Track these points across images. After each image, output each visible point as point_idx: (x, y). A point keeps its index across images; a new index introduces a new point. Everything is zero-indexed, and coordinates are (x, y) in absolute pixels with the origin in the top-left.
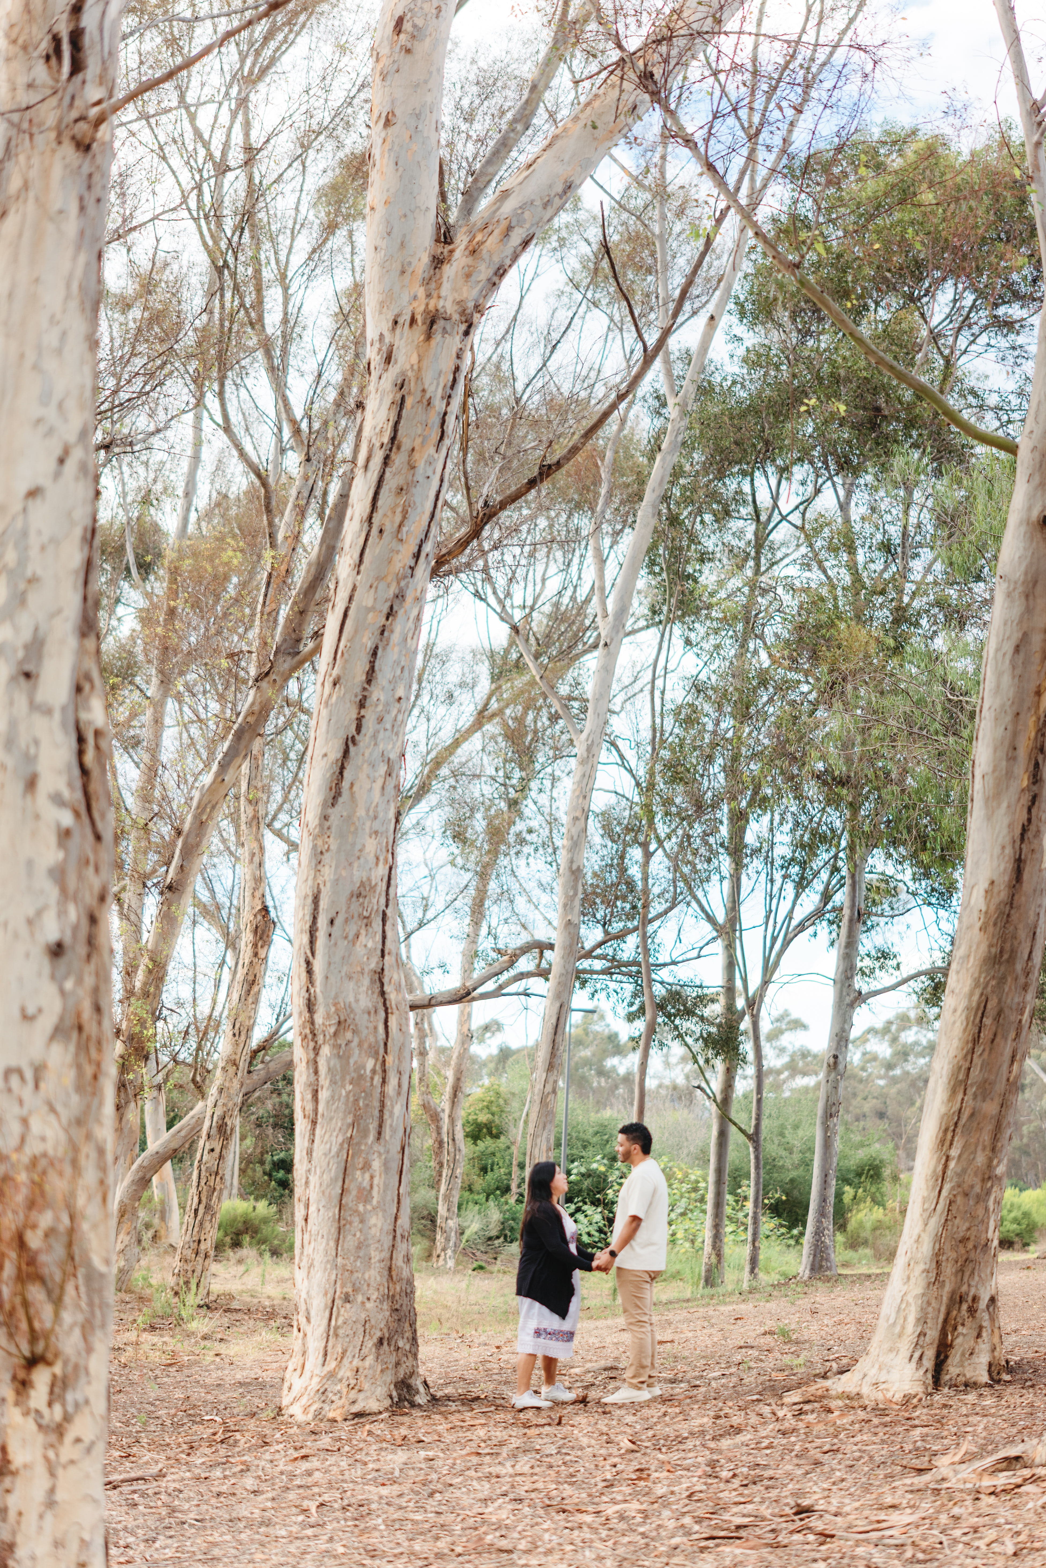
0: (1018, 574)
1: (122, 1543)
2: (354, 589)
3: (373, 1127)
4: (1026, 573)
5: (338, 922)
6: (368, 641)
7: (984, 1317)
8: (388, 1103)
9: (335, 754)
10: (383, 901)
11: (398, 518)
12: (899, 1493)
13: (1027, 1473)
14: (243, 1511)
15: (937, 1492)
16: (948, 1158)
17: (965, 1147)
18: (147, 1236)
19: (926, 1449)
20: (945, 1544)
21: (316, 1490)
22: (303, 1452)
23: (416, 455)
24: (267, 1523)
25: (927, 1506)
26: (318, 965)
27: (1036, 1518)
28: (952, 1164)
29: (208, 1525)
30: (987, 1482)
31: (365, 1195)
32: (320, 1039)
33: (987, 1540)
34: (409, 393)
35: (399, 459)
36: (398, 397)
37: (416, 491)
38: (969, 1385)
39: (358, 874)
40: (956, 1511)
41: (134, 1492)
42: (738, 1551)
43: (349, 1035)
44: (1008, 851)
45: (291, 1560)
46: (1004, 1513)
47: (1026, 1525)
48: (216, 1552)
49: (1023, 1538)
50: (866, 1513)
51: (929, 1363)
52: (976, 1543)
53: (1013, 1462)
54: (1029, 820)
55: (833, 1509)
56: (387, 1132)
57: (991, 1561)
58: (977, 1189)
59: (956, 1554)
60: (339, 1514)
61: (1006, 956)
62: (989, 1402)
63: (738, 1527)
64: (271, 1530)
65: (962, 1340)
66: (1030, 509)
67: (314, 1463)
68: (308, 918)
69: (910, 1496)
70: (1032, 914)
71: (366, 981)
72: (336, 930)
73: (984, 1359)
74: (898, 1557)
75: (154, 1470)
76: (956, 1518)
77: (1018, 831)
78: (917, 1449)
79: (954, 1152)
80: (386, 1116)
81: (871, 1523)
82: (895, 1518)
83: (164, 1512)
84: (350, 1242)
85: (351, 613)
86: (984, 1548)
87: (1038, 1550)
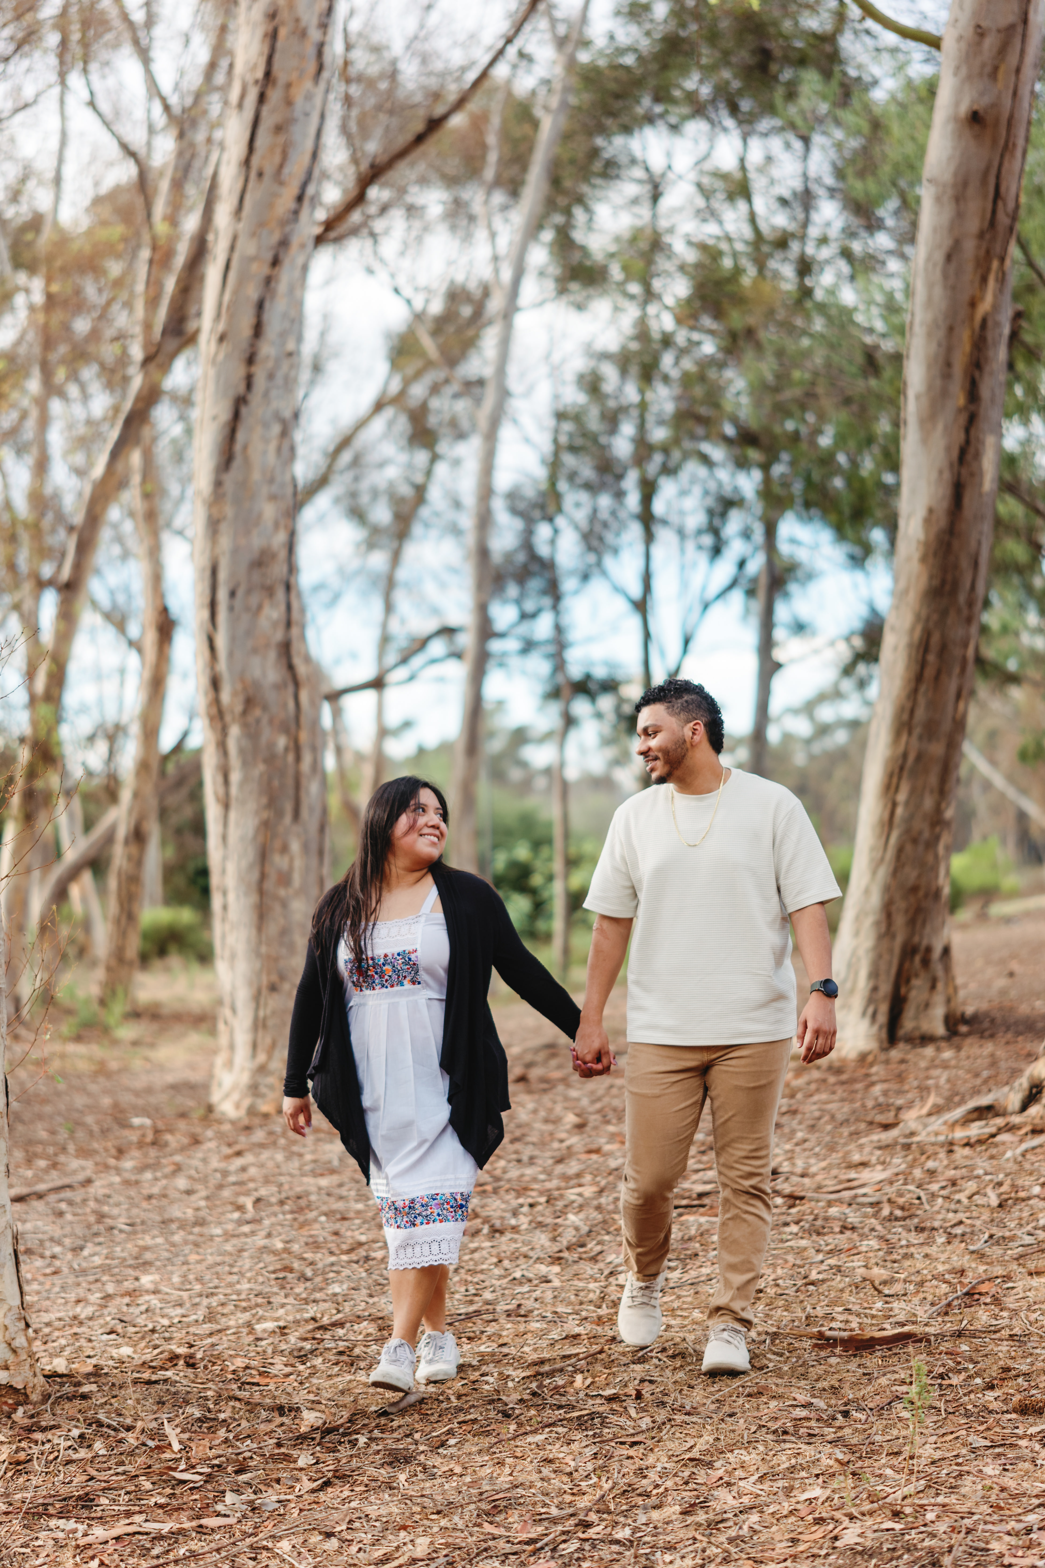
0: (947, 176)
1: (48, 1253)
2: (235, 239)
3: (288, 807)
4: (955, 175)
5: (240, 593)
6: (253, 292)
7: (938, 969)
8: (304, 782)
9: (225, 415)
10: (285, 569)
11: (277, 159)
12: (867, 1150)
13: (1000, 1121)
14: (176, 1212)
15: (907, 1147)
16: (894, 805)
17: (912, 792)
18: (72, 952)
19: (888, 1105)
20: (924, 1199)
21: (251, 1185)
22: (237, 1148)
23: (293, 91)
24: (201, 1222)
25: (899, 1162)
26: (221, 641)
27: (1016, 1167)
28: (899, 811)
29: (139, 1228)
30: (959, 1134)
31: (285, 879)
32: (228, 718)
33: (968, 1193)
34: (283, 23)
35: (275, 95)
36: (270, 28)
37: (296, 130)
38: (926, 1039)
39: (257, 542)
40: (930, 1164)
41: (61, 1200)
42: (703, 1220)
43: (257, 712)
44: (947, 475)
45: (227, 1259)
46: (982, 1165)
47: (1007, 1175)
48: (148, 1256)
49: (1005, 1188)
50: (834, 1172)
51: (882, 1018)
52: (957, 1197)
53: (984, 1112)
54: (968, 442)
55: (799, 1170)
56: (305, 813)
57: (975, 1214)
58: (926, 834)
59: (936, 1208)
60: (276, 1208)
61: (947, 588)
62: (948, 1054)
63: (701, 1195)
64: (205, 1230)
65: (917, 991)
66: (957, 104)
67: (248, 1158)
68: (208, 592)
69: (879, 1152)
70: (973, 544)
71: (272, 655)
72: (238, 601)
73: (939, 1012)
74: (875, 1215)
75: (81, 1177)
76: (932, 1173)
77: (955, 453)
78: (880, 1105)
79: (902, 797)
80: (303, 795)
81: (841, 1182)
82: (866, 1175)
83: (92, 1219)
84: (272, 929)
85: (234, 264)
86: (965, 1201)
87: (1023, 1200)
